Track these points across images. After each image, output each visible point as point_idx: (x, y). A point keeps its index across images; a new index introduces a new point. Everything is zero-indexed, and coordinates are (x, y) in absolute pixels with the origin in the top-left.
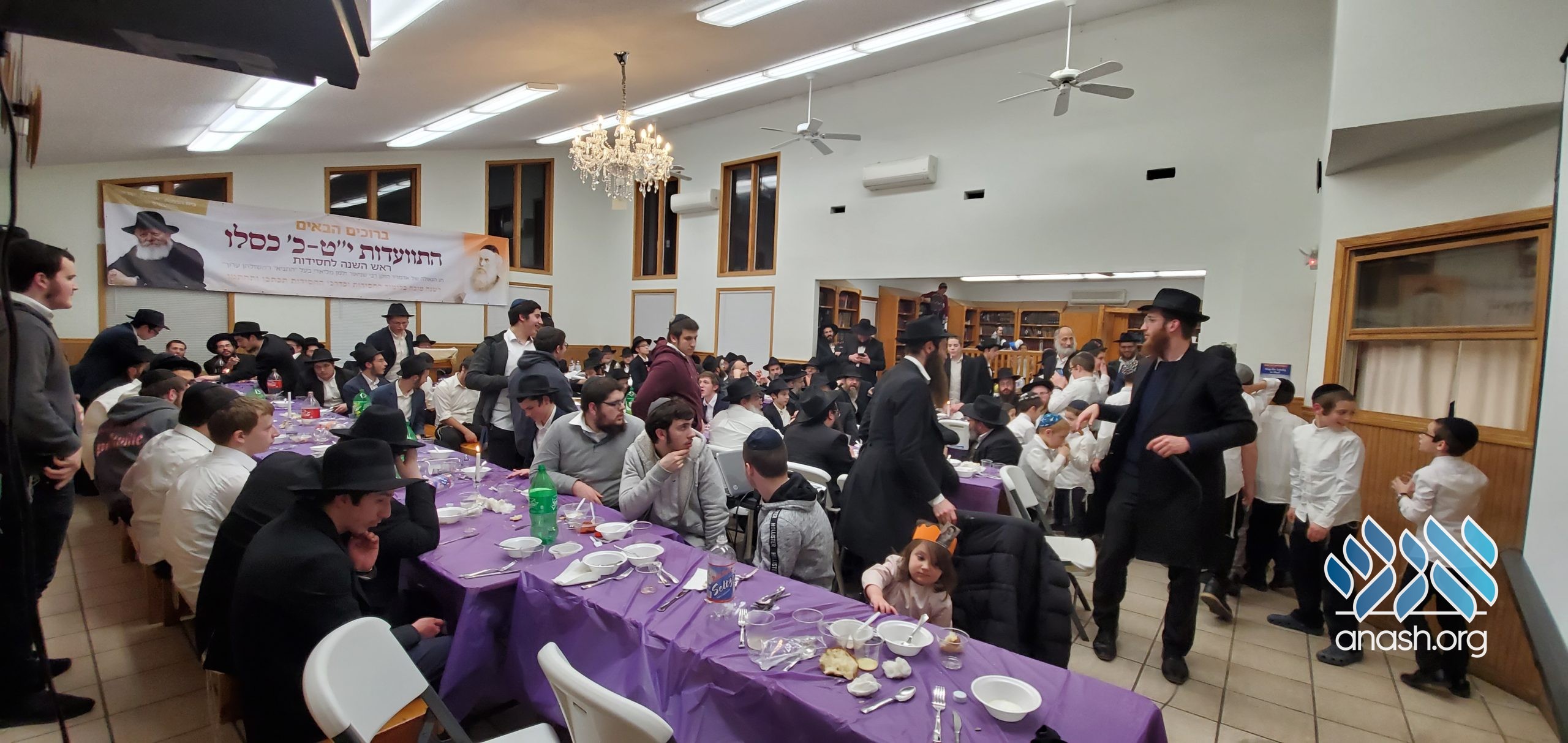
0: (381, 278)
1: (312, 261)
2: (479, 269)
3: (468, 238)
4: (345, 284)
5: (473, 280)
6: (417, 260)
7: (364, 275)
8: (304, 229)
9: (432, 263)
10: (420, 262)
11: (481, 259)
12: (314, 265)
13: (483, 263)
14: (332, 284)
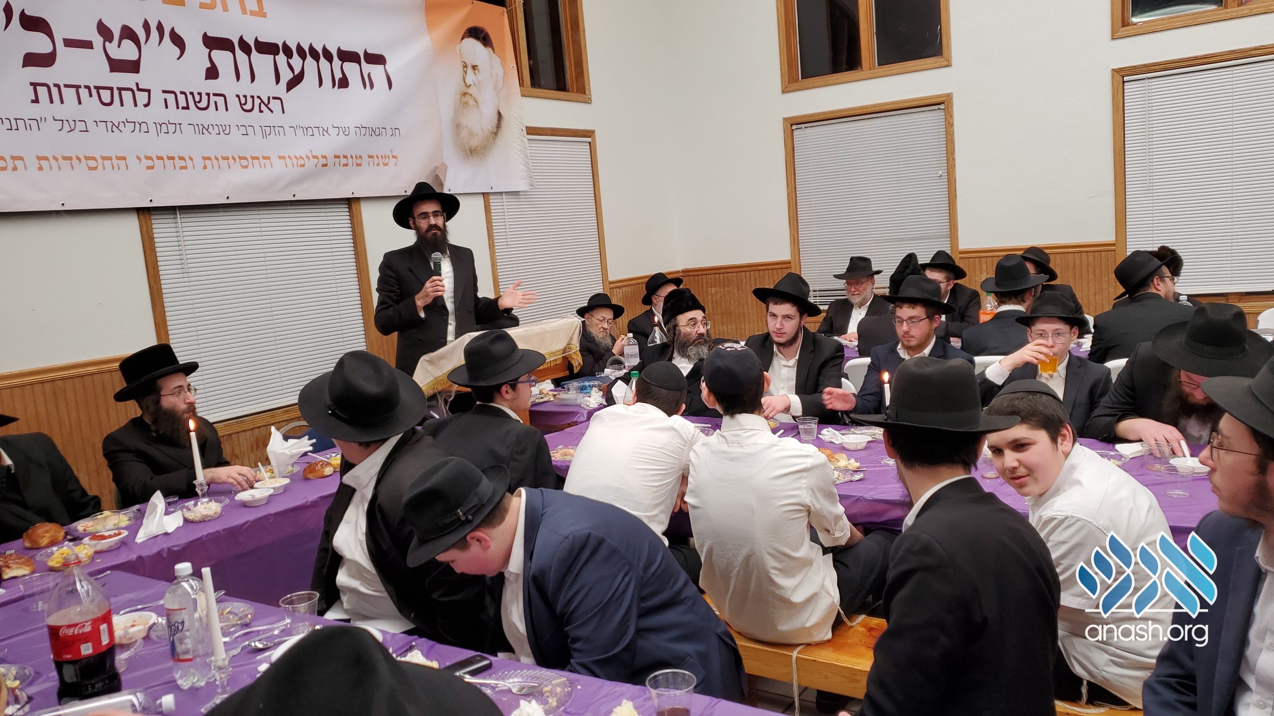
0: (265, 135)
1: (84, 92)
2: (465, 94)
3: (433, 7)
4: (181, 161)
5: (457, 126)
6: (338, 75)
7: (224, 130)
9: (372, 86)
10: (344, 83)
11: (465, 67)
12: (91, 103)
13: (473, 75)
14: (150, 163)
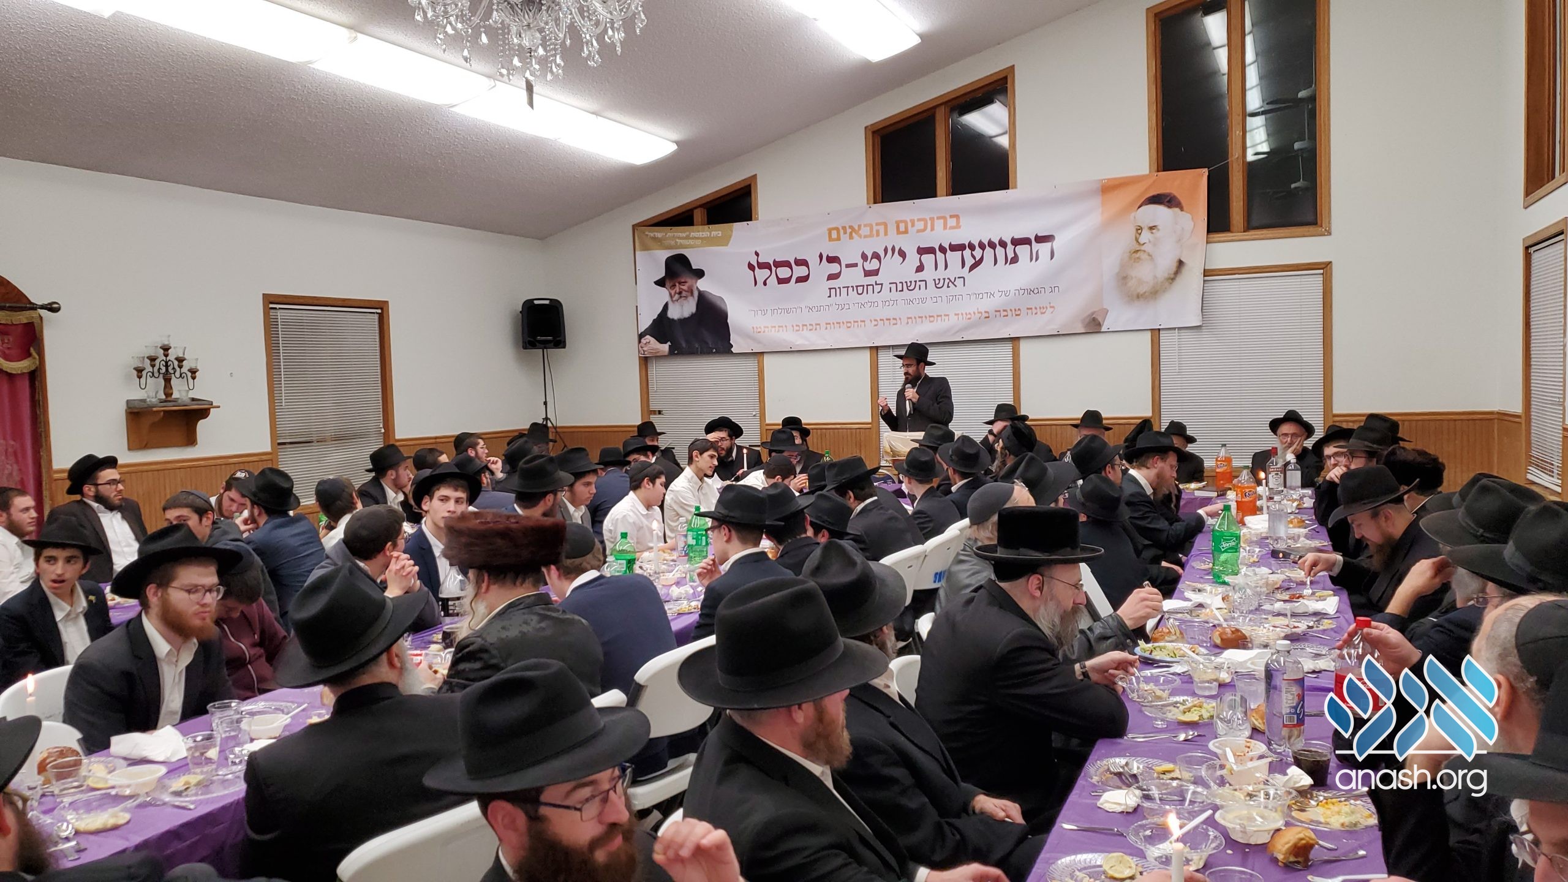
0: (949, 301)
1: (850, 289)
2: (1136, 253)
3: (1109, 188)
4: (893, 321)
5: (1123, 279)
6: (1011, 255)
7: (923, 301)
8: (839, 239)
9: (1037, 258)
10: (1015, 260)
11: (1139, 229)
12: (853, 296)
13: (1145, 236)
14: (876, 323)
